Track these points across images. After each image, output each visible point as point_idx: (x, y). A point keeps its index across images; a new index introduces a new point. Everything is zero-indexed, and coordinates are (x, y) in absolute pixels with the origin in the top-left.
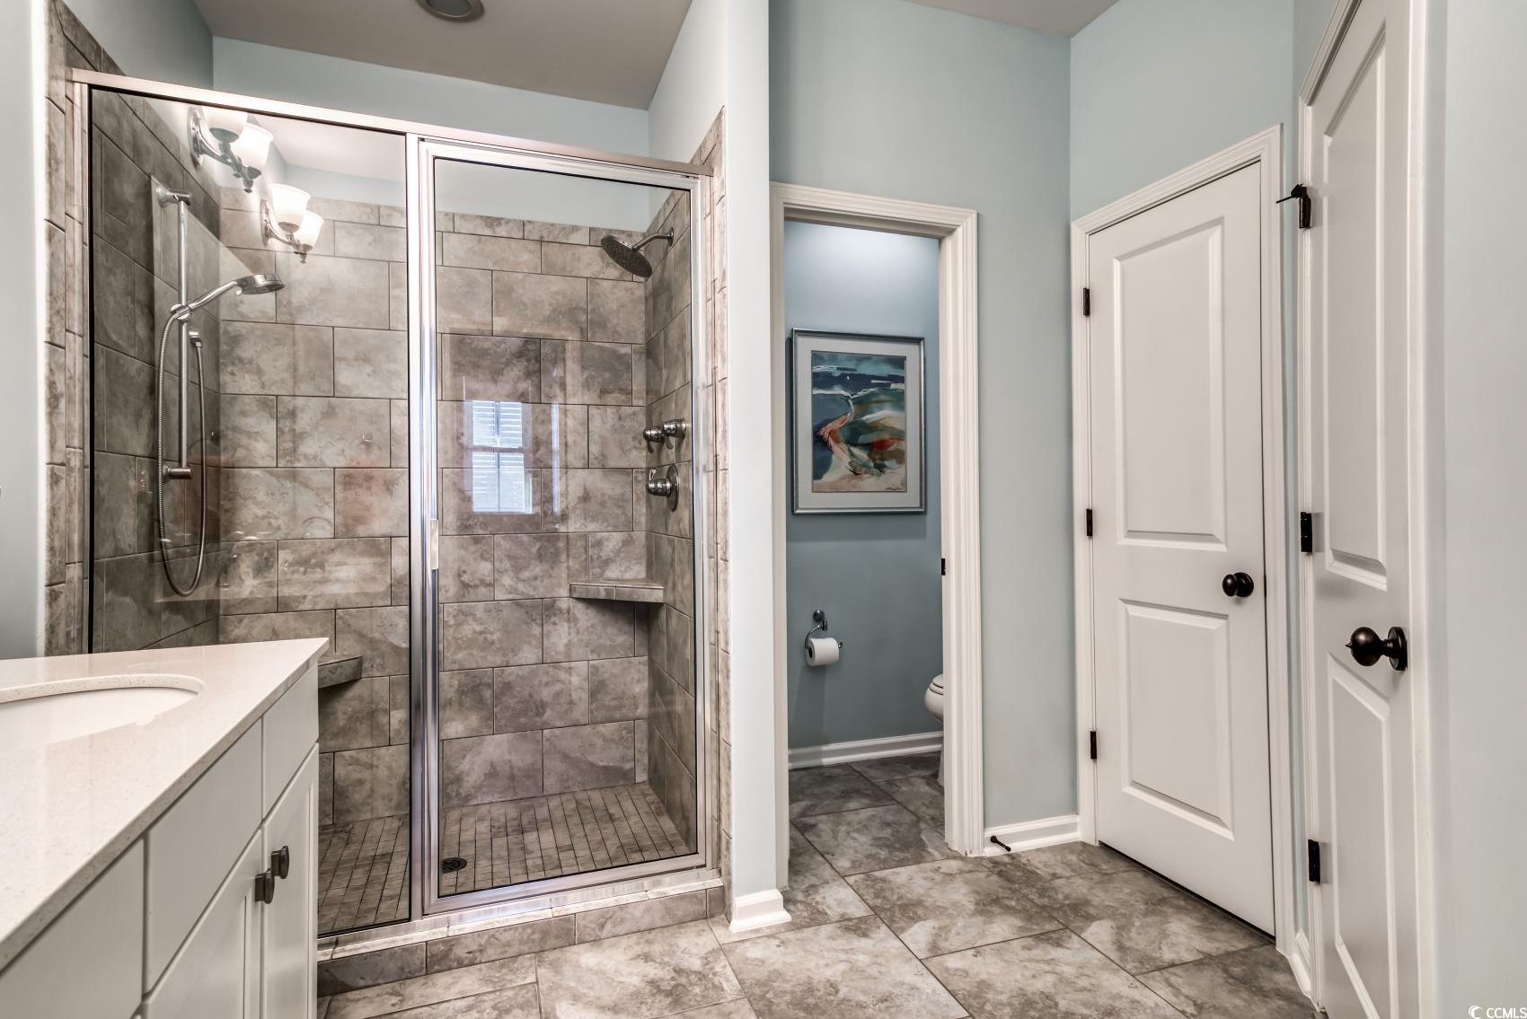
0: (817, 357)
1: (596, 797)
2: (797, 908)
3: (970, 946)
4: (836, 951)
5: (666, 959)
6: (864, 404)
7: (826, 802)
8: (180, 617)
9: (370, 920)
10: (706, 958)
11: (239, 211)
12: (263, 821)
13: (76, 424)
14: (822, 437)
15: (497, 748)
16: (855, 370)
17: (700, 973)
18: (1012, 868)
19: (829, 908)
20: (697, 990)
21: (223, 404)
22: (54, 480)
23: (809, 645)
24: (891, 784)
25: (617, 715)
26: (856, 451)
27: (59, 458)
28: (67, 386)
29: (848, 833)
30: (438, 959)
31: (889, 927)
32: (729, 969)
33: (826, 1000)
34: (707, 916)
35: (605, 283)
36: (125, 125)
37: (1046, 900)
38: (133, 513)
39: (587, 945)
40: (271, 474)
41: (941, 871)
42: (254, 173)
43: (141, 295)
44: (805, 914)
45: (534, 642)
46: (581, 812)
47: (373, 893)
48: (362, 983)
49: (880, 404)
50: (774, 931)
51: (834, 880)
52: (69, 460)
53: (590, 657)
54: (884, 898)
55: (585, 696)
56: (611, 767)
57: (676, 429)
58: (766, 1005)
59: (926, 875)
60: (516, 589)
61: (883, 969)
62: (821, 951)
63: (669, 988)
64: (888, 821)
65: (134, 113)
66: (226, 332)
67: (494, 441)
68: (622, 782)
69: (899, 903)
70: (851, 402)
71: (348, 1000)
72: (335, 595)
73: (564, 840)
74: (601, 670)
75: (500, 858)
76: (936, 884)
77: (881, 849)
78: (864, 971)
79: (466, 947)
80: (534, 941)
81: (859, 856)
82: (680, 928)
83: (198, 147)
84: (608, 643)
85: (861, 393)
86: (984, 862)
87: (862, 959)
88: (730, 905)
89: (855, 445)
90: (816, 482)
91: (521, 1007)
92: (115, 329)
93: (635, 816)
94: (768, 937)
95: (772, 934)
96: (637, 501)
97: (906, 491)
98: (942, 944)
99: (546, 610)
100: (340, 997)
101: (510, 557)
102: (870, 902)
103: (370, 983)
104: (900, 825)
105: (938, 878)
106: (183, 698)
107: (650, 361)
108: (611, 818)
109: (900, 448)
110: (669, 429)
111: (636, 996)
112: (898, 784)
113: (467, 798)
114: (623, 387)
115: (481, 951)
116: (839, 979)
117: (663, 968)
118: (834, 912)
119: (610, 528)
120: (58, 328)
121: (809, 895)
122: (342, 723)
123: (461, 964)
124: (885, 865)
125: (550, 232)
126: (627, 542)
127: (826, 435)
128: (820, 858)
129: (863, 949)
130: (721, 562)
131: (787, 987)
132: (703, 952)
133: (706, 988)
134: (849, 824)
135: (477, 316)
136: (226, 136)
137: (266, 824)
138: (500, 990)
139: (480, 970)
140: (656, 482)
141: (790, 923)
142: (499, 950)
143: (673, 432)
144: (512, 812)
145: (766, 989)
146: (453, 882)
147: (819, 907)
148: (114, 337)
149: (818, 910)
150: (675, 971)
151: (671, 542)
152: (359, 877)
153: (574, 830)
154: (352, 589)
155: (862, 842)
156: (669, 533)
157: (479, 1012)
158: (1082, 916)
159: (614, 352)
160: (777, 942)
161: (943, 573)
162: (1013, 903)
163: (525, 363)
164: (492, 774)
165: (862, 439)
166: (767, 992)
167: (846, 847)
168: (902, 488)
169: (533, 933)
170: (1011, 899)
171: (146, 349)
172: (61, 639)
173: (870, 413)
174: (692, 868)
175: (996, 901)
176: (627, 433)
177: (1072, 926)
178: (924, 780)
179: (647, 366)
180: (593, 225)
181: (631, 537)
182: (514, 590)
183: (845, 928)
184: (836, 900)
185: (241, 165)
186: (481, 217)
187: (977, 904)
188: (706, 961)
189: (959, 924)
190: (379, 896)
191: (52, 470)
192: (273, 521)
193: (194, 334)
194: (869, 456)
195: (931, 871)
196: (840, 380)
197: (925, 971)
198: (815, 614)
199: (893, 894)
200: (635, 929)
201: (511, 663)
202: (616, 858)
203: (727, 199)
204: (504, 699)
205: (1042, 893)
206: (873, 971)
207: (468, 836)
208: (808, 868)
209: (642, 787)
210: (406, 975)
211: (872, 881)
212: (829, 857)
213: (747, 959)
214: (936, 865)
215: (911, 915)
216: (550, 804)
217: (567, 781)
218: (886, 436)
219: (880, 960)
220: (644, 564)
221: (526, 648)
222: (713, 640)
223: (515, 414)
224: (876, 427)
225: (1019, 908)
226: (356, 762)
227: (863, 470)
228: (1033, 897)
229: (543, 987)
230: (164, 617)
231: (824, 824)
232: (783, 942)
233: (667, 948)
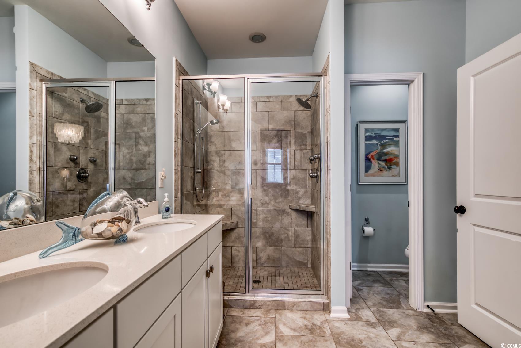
0: (367, 130)
1: (296, 269)
2: (352, 314)
3: (413, 341)
4: (363, 330)
5: (310, 320)
6: (384, 146)
7: (367, 283)
8: (199, 208)
9: (238, 291)
10: (322, 322)
11: (213, 103)
12: (208, 258)
13: (179, 160)
14: (368, 158)
15: (270, 251)
16: (380, 134)
17: (319, 326)
18: (435, 318)
19: (363, 316)
20: (318, 331)
21: (208, 154)
22: (175, 173)
23: (363, 229)
24: (392, 281)
25: (302, 246)
26: (380, 162)
27: (176, 169)
28: (178, 151)
29: (373, 294)
30: (252, 305)
31: (383, 327)
32: (328, 327)
33: (358, 344)
34: (324, 310)
35: (299, 112)
36: (189, 87)
37: (447, 332)
38: (190, 181)
39: (289, 311)
40: (218, 171)
41: (406, 313)
42: (215, 93)
43: (192, 128)
44: (355, 317)
45: (279, 221)
46: (291, 273)
47: (239, 285)
48: (235, 307)
49: (390, 146)
50: (344, 319)
51: (366, 308)
52: (178, 169)
53: (295, 227)
54: (383, 317)
55: (293, 239)
56: (301, 261)
57: (318, 157)
58: (338, 341)
59: (399, 313)
60: (275, 205)
61: (379, 340)
62: (358, 329)
63: (310, 328)
64: (389, 293)
65: (191, 84)
66: (209, 135)
67: (273, 161)
68: (304, 267)
69: (388, 320)
70: (379, 145)
71: (232, 310)
72: (231, 204)
73: (286, 280)
74: (298, 231)
75: (269, 282)
76: (403, 317)
77: (384, 301)
78: (372, 339)
79: (258, 304)
80: (275, 306)
81: (376, 302)
82: (315, 312)
83: (204, 88)
84: (300, 223)
85: (382, 142)
86: (423, 314)
87: (372, 335)
88: (330, 308)
89: (380, 160)
90: (366, 173)
91: (271, 323)
92: (187, 137)
93: (307, 277)
94: (342, 321)
95: (343, 320)
96: (308, 179)
97: (399, 177)
98: (402, 337)
99: (282, 212)
100: (230, 309)
101: (273, 196)
102: (378, 318)
103: (236, 307)
104: (393, 295)
105: (404, 315)
106: (192, 226)
107: (312, 135)
108: (300, 276)
109: (398, 161)
110: (315, 157)
111: (301, 328)
112: (394, 281)
113: (262, 264)
114: (304, 144)
115: (262, 306)
116: (363, 339)
117: (309, 322)
118: (365, 318)
119: (301, 188)
120: (176, 138)
121: (357, 311)
122: (233, 239)
123: (257, 308)
124: (385, 307)
125: (284, 98)
126: (305, 192)
127: (370, 157)
128: (362, 300)
129: (373, 332)
130: (329, 199)
131: (346, 337)
132: (321, 320)
133: (321, 331)
134: (374, 291)
135: (265, 125)
136: (209, 85)
137: (209, 259)
138: (266, 317)
139: (262, 311)
140: (312, 174)
141: (349, 318)
142: (267, 307)
143: (317, 158)
144: (273, 270)
145: (339, 336)
146: (257, 286)
147: (360, 316)
148: (186, 139)
149: (359, 316)
150: (312, 324)
151: (317, 192)
152: (236, 280)
153: (289, 278)
154: (235, 203)
155: (377, 298)
156: (317, 189)
157: (260, 321)
158: (462, 341)
159: (302, 133)
160: (344, 323)
161: (409, 207)
162: (433, 330)
163: (277, 138)
164: (269, 258)
165: (383, 158)
166: (339, 337)
167: (372, 298)
168: (398, 175)
169: (275, 304)
170: (433, 329)
171: (193, 141)
172: (177, 211)
173: (386, 149)
174: (319, 295)
175: (426, 328)
176: (306, 158)
177: (456, 344)
178: (404, 281)
179: (312, 137)
180: (296, 95)
181: (307, 190)
182: (274, 205)
183: (368, 324)
184: (366, 314)
185: (212, 92)
186: (266, 96)
187: (418, 327)
188: (322, 323)
189: (410, 332)
190: (240, 286)
191: (175, 171)
192: (218, 184)
193: (202, 136)
194: (385, 164)
195: (402, 312)
196: (375, 138)
197: (394, 344)
198: (366, 219)
199: (386, 317)
200: (302, 309)
201: (274, 227)
202: (300, 288)
203: (331, 82)
204: (272, 237)
205: (446, 329)
206: (375, 340)
207: (262, 275)
208: (357, 302)
209: (309, 269)
210: (244, 307)
211: (379, 311)
212: (365, 300)
213: (334, 326)
214: (404, 311)
215: (392, 325)
216: (284, 270)
217: (288, 263)
218: (392, 157)
219: (378, 337)
220: (311, 199)
221: (277, 223)
222: (327, 224)
223: (279, 153)
224: (388, 154)
225: (435, 332)
226: (236, 250)
227: (383, 169)
228: (442, 330)
229: (277, 319)
230: (196, 207)
231: (365, 290)
232: (346, 324)
233: (311, 317)
